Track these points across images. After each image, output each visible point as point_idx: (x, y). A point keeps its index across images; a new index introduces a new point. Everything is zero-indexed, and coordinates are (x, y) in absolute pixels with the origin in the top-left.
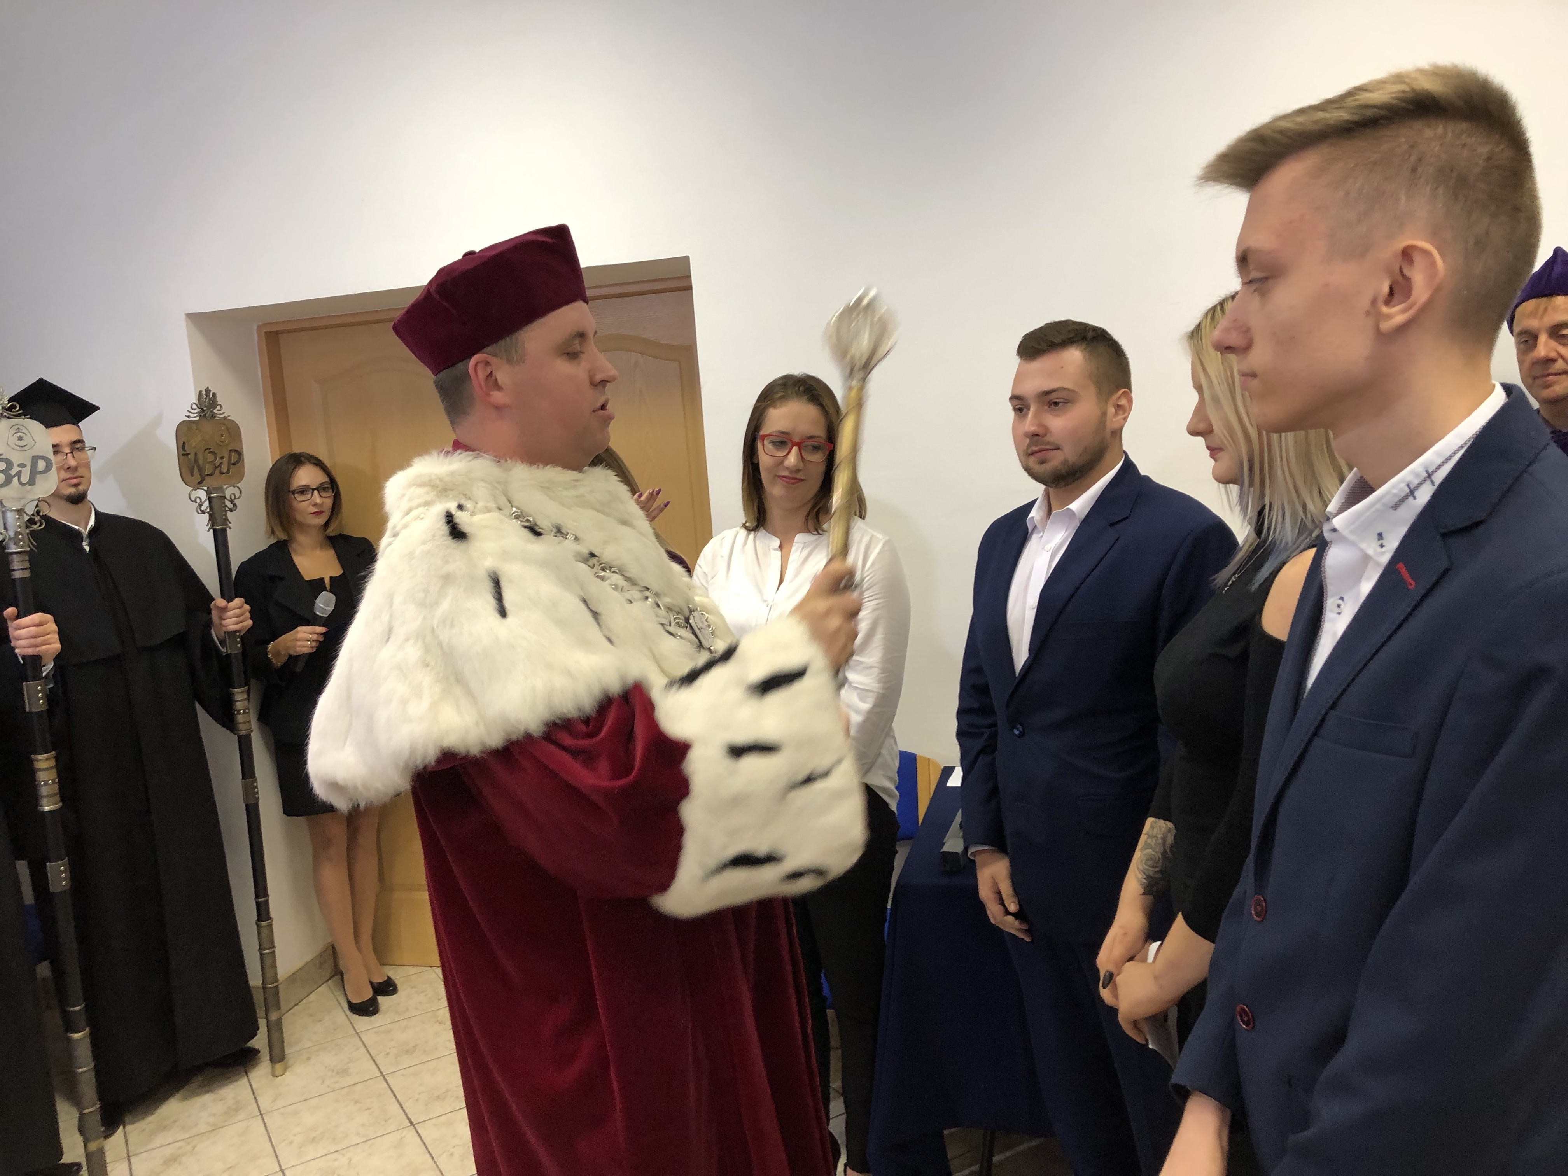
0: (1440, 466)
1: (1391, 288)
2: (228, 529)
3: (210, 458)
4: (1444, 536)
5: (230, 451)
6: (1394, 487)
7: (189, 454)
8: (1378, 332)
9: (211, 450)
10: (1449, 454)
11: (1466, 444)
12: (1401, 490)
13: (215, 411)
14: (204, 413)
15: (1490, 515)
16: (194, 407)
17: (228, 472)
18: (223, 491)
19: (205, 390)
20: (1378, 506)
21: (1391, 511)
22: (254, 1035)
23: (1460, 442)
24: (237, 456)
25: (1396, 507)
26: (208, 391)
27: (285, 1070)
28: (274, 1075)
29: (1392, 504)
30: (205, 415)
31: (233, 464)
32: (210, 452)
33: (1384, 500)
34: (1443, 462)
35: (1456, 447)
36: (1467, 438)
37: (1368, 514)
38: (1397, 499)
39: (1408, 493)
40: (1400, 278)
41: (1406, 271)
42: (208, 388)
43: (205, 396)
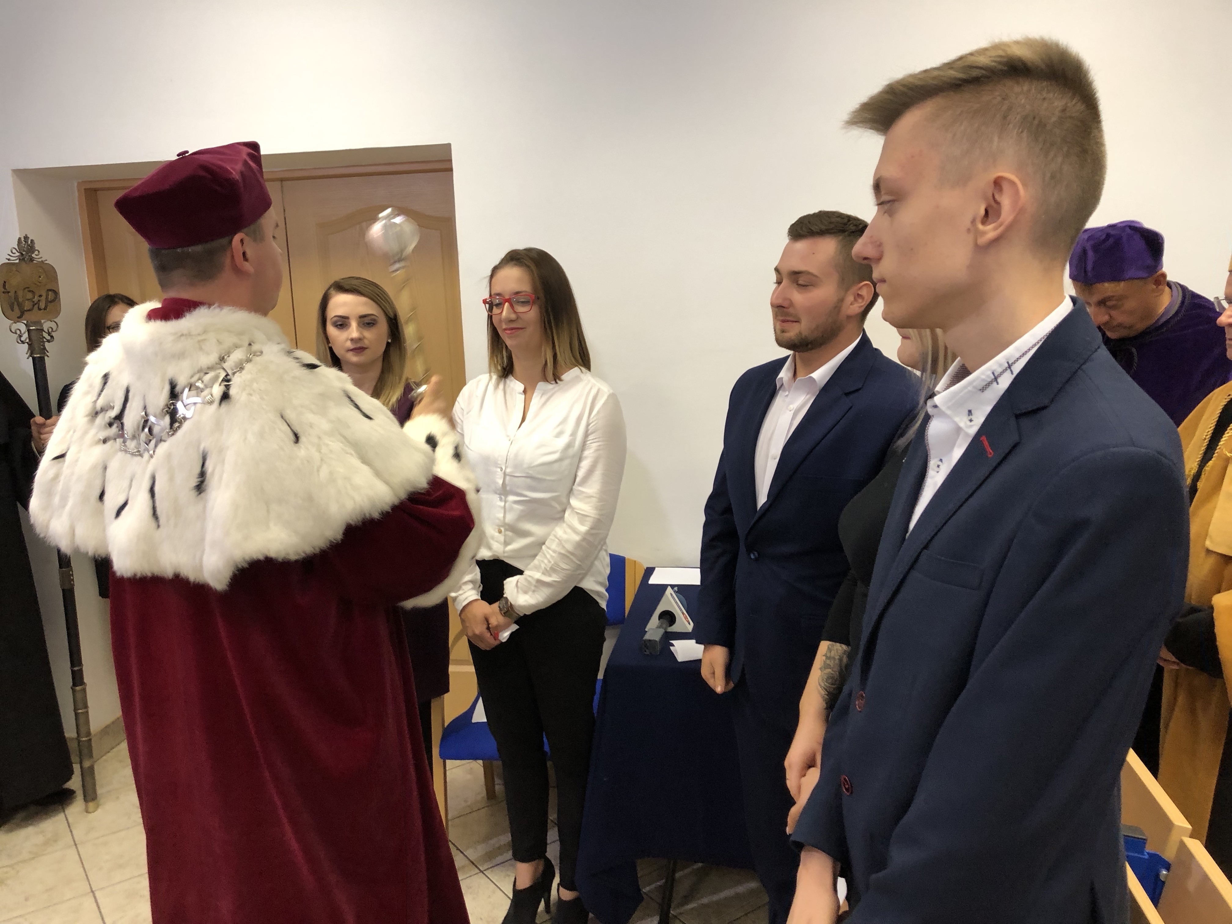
0: (1018, 359)
1: (987, 211)
2: (46, 358)
3: (30, 295)
4: (1018, 417)
5: (48, 290)
6: (983, 373)
7: (9, 292)
8: (977, 246)
9: (30, 289)
10: (1026, 349)
11: (1038, 343)
12: (988, 376)
13: (33, 255)
14: (23, 257)
15: (1052, 401)
16: (14, 251)
17: (45, 309)
18: (42, 325)
19: (24, 237)
20: (970, 388)
21: (980, 392)
22: (69, 778)
23: (1034, 341)
24: (53, 294)
25: (983, 389)
26: (26, 238)
27: (97, 807)
28: (87, 812)
29: (980, 387)
30: (24, 259)
31: (50, 302)
32: (30, 291)
33: (975, 384)
34: (1021, 356)
35: (1031, 345)
36: (1039, 339)
37: (962, 394)
38: (984, 384)
39: (993, 379)
40: (993, 203)
41: (997, 197)
42: (26, 235)
43: (24, 243)
